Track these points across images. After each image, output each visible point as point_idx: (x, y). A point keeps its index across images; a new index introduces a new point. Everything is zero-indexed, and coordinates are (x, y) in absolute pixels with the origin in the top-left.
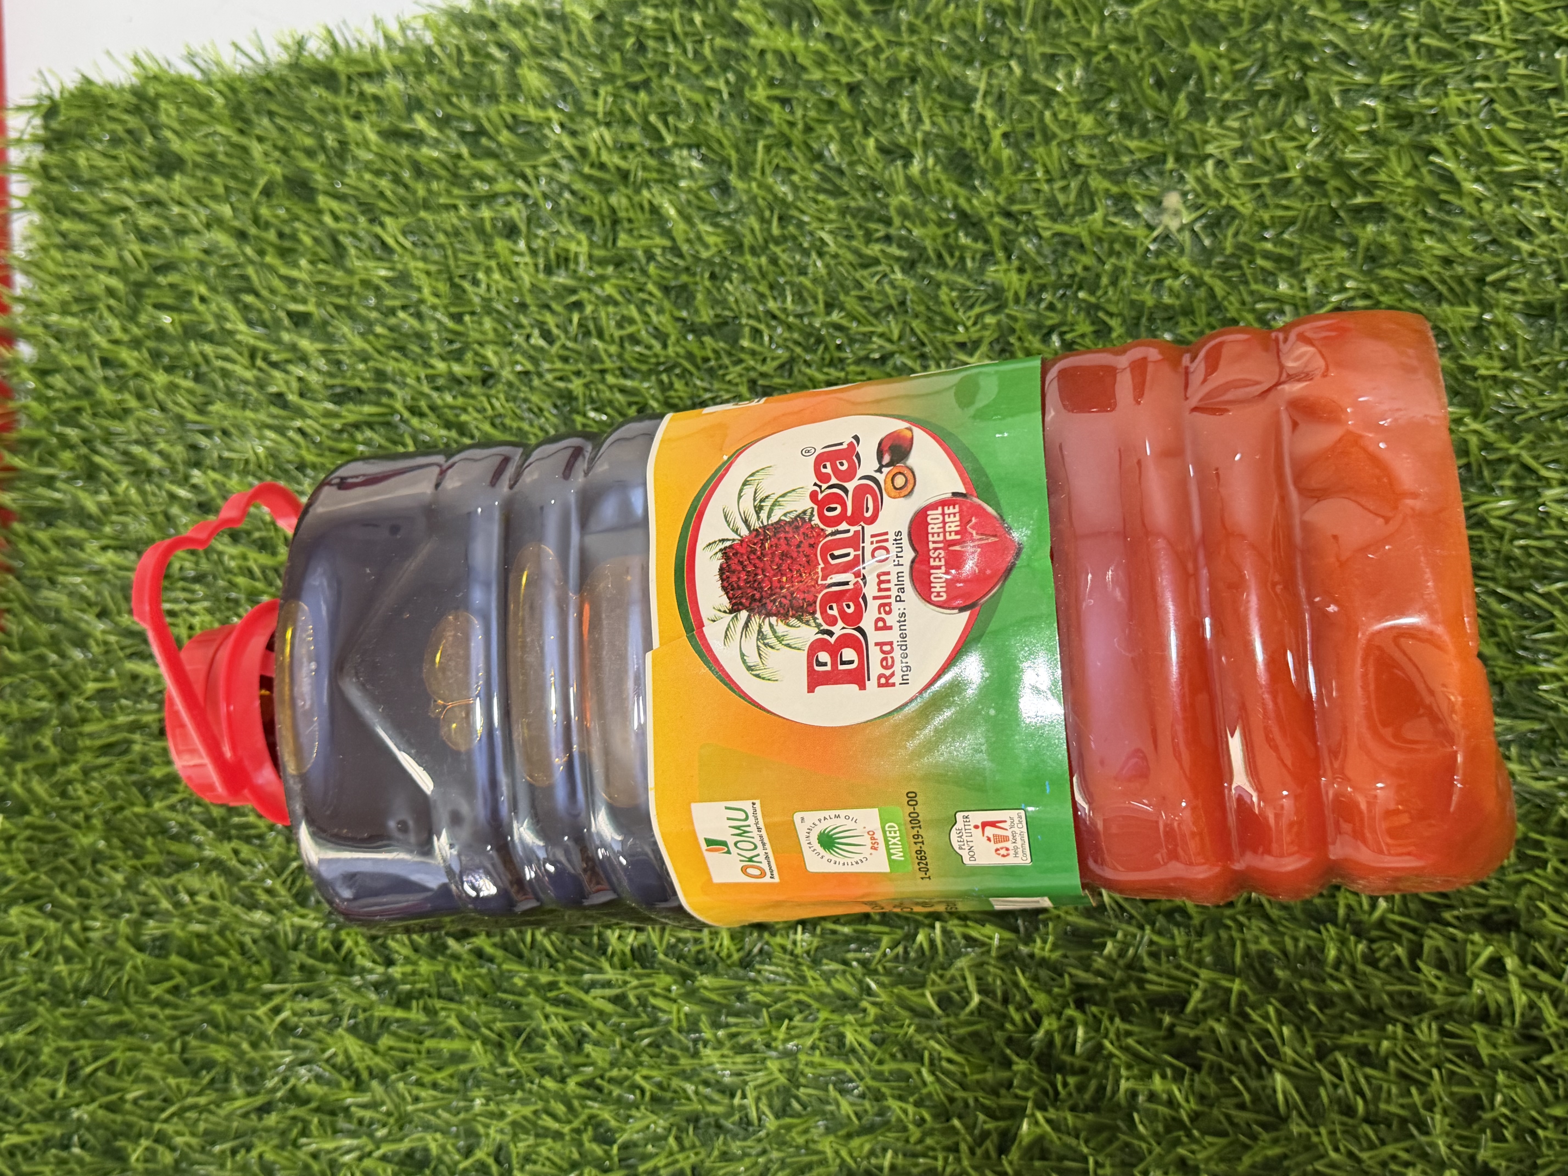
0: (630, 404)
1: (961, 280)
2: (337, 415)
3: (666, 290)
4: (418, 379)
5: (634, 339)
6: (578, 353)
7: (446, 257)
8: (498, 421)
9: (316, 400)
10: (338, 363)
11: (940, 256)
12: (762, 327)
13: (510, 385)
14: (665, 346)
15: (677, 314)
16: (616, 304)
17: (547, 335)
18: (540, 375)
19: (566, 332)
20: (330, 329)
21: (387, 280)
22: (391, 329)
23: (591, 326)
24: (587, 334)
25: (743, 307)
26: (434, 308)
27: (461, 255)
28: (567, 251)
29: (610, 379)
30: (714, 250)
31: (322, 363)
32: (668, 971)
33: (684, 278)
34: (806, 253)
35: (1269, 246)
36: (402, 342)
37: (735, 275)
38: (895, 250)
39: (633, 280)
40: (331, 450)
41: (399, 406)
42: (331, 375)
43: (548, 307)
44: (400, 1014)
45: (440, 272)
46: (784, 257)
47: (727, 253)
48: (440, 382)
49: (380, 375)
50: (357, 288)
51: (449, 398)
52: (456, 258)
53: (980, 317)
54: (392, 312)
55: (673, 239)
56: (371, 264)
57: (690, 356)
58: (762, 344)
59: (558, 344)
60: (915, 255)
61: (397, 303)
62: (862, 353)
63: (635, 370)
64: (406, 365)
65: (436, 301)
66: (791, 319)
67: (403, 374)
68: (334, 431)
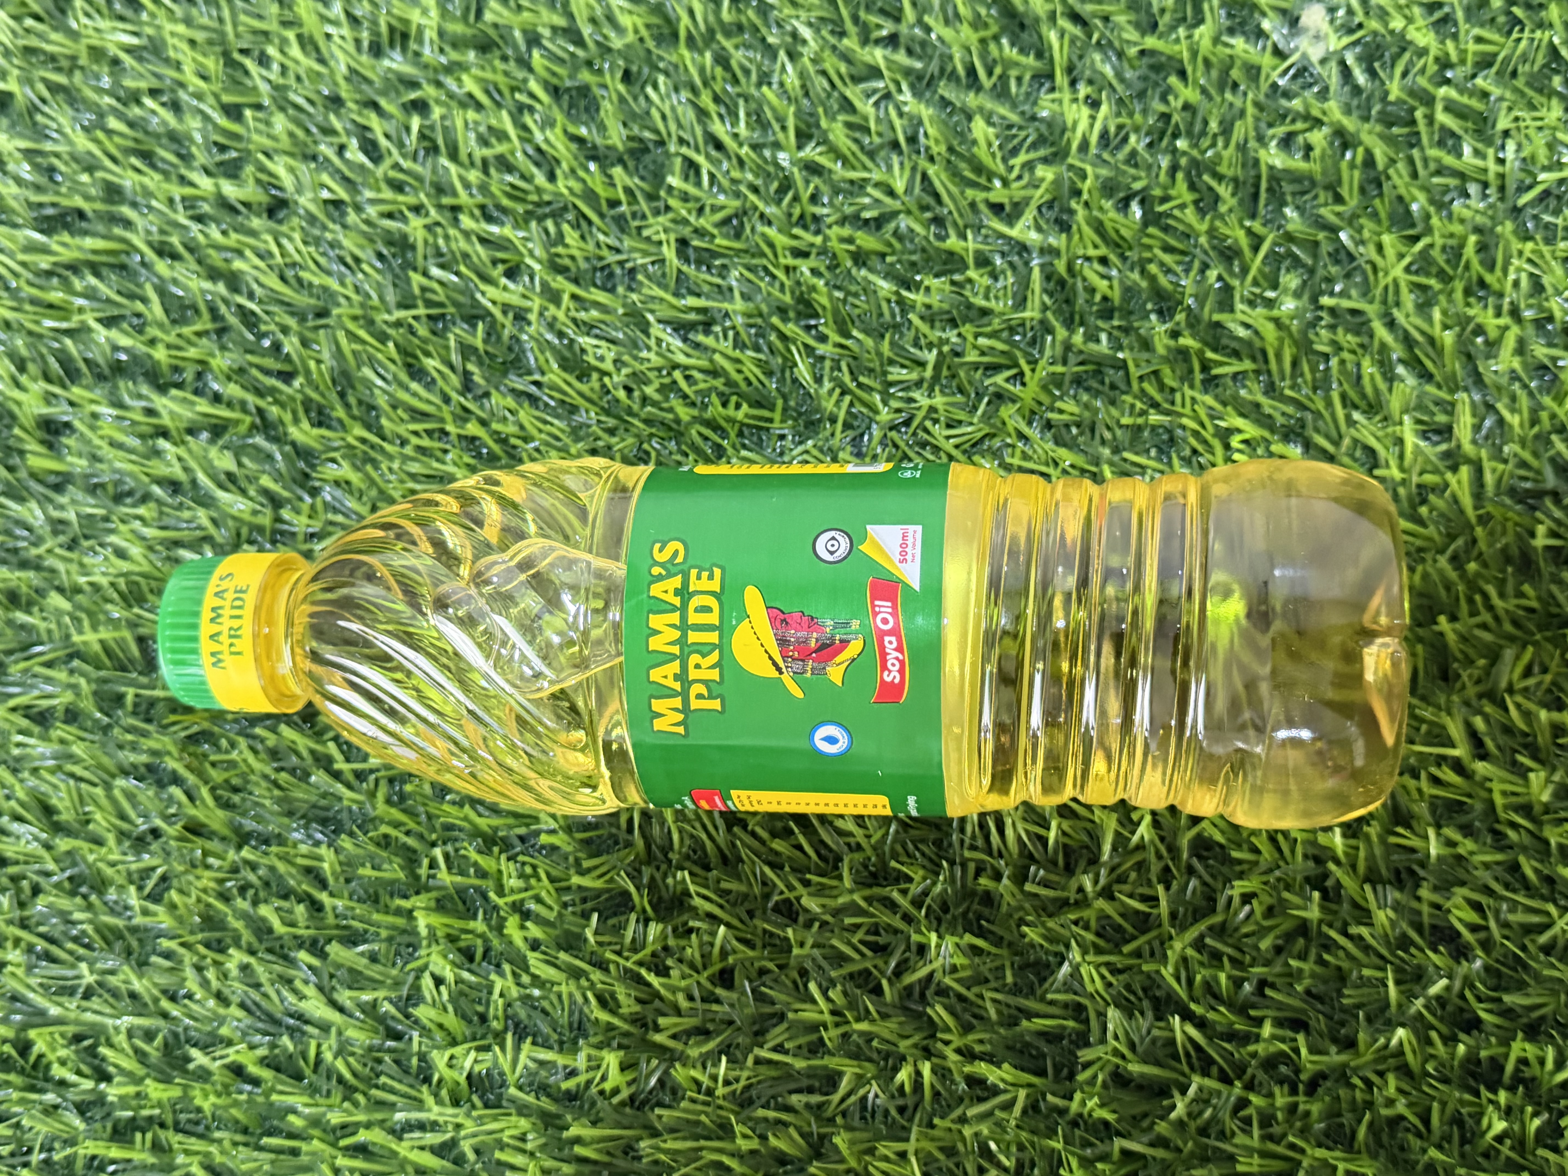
0: (495, 262)
1: (1003, 110)
2: (45, 250)
3: (555, 92)
4: (171, 201)
5: (505, 164)
6: (419, 178)
7: (221, 20)
8: (290, 273)
9: (15, 226)
10: (51, 170)
11: (971, 71)
12: (700, 159)
13: (312, 219)
14: (552, 177)
15: (572, 129)
16: (479, 107)
17: (371, 148)
18: (358, 209)
19: (401, 145)
20: (39, 118)
21: (129, 50)
22: (131, 124)
23: (440, 141)
24: (433, 150)
25: (673, 127)
26: (199, 96)
27: (243, 18)
28: (406, 22)
29: (466, 221)
30: (631, 37)
31: (25, 170)
32: (523, 1110)
33: (585, 76)
34: (771, 52)
35: (1453, 94)
36: (150, 144)
37: (661, 79)
38: (901, 58)
39: (506, 74)
40: (34, 302)
41: (138, 241)
42: (38, 188)
43: (375, 106)
44: (115, 1152)
45: (210, 42)
46: (738, 57)
47: (651, 44)
48: (206, 208)
49: (113, 193)
50: (83, 61)
51: (215, 234)
52: (235, 25)
53: (1029, 166)
54: (135, 98)
55: (571, 16)
56: (104, 24)
57: (590, 196)
58: (698, 184)
59: (387, 163)
60: (934, 67)
61: (143, 85)
62: (848, 210)
63: (504, 210)
64: (152, 180)
65: (201, 84)
66: (745, 150)
67: (148, 193)
68: (39, 273)
